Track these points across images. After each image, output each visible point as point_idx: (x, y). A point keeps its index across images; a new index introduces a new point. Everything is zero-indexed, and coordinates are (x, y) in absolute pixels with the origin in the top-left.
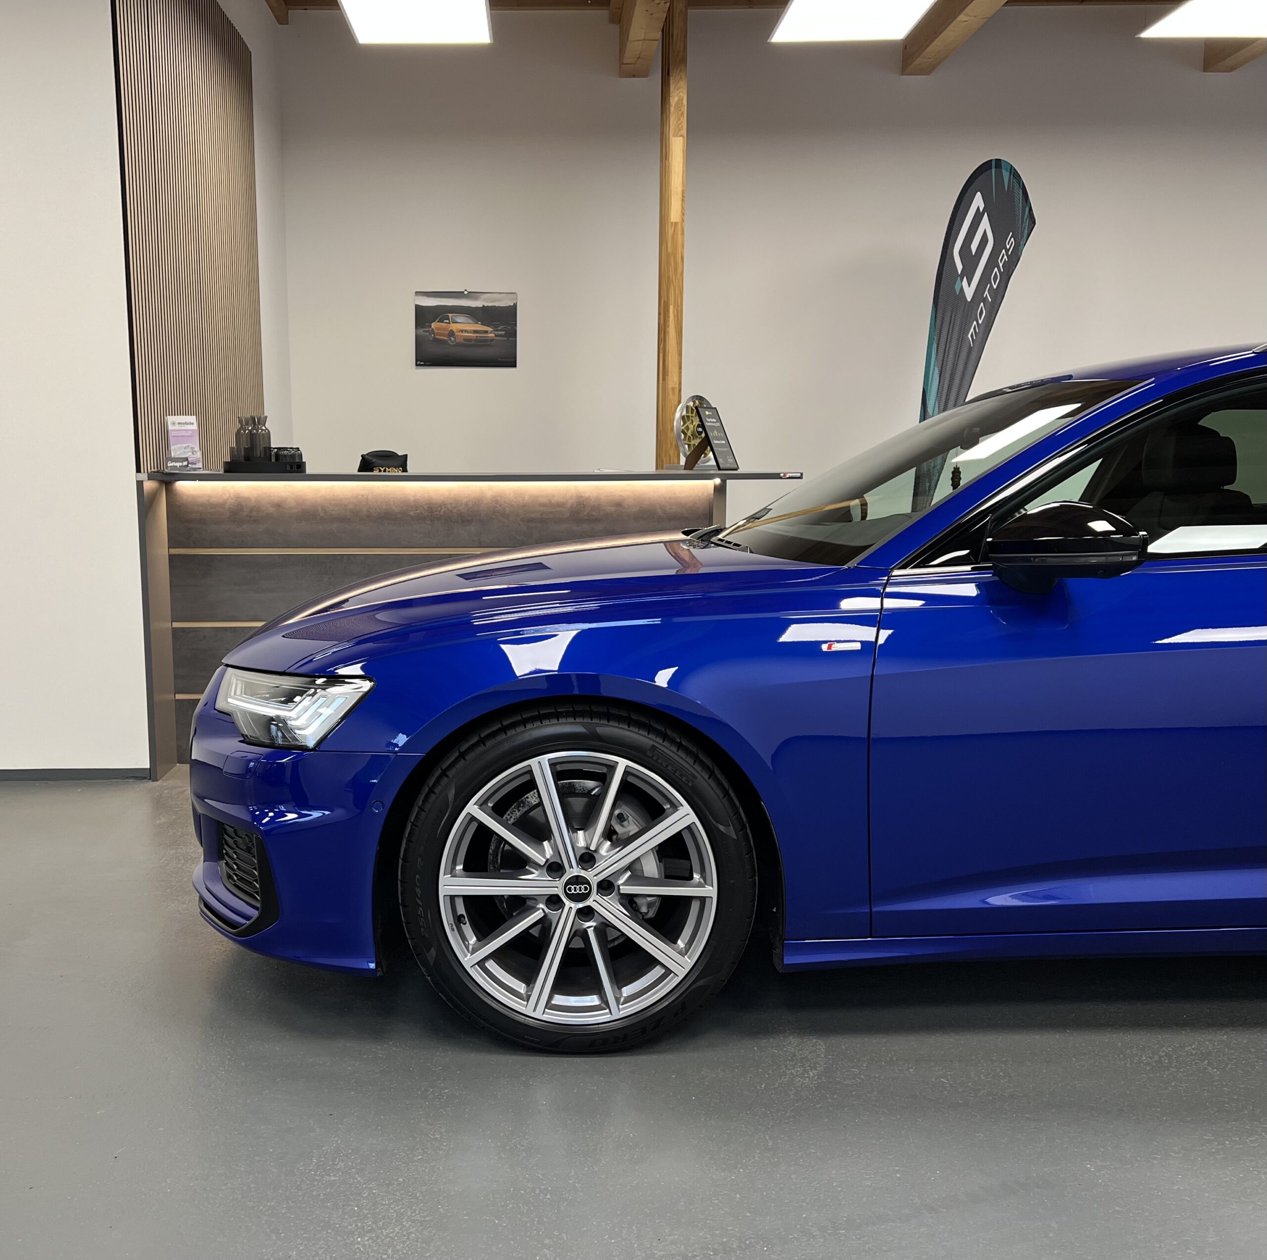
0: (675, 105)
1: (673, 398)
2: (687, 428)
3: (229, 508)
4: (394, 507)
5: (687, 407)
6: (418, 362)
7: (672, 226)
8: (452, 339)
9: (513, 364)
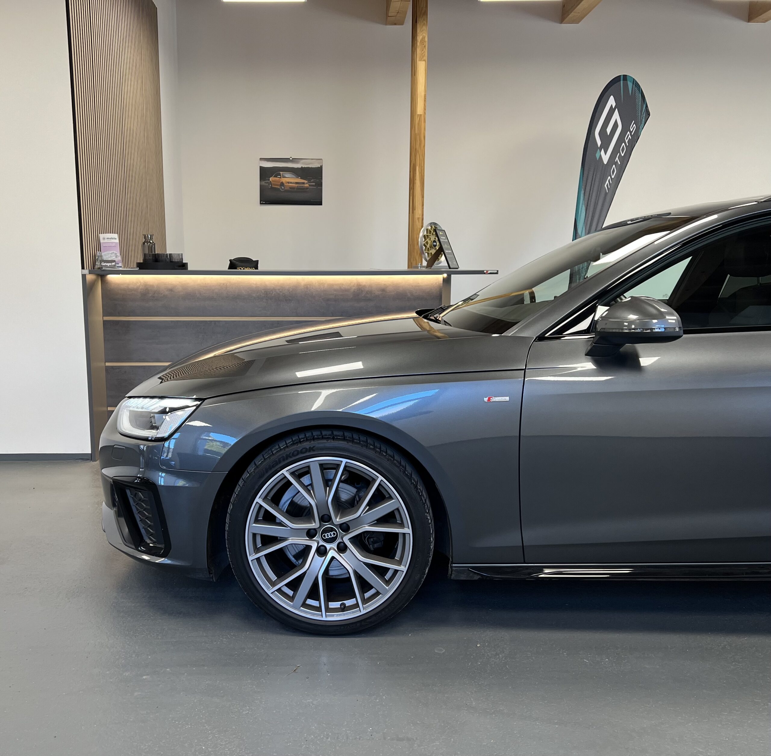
0: (420, 41)
1: (418, 224)
2: (427, 243)
3: (140, 291)
4: (243, 291)
5: (427, 230)
6: (262, 202)
7: (418, 117)
8: (283, 187)
9: (320, 204)
